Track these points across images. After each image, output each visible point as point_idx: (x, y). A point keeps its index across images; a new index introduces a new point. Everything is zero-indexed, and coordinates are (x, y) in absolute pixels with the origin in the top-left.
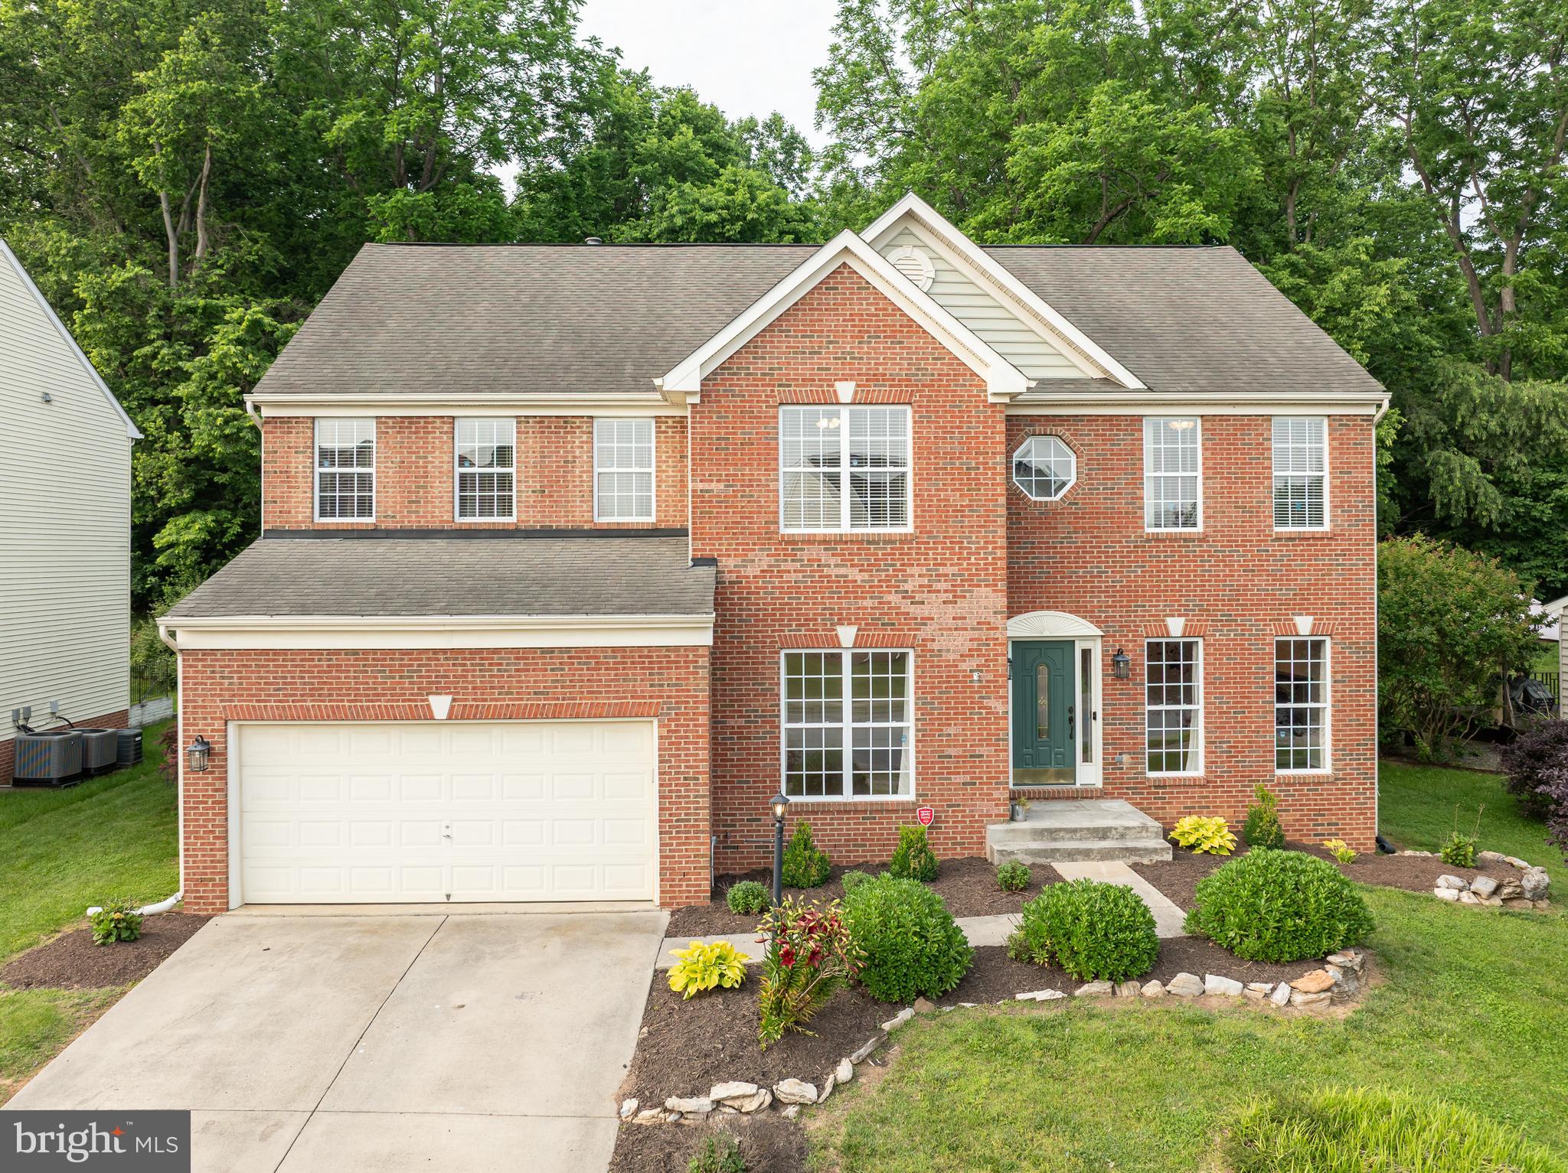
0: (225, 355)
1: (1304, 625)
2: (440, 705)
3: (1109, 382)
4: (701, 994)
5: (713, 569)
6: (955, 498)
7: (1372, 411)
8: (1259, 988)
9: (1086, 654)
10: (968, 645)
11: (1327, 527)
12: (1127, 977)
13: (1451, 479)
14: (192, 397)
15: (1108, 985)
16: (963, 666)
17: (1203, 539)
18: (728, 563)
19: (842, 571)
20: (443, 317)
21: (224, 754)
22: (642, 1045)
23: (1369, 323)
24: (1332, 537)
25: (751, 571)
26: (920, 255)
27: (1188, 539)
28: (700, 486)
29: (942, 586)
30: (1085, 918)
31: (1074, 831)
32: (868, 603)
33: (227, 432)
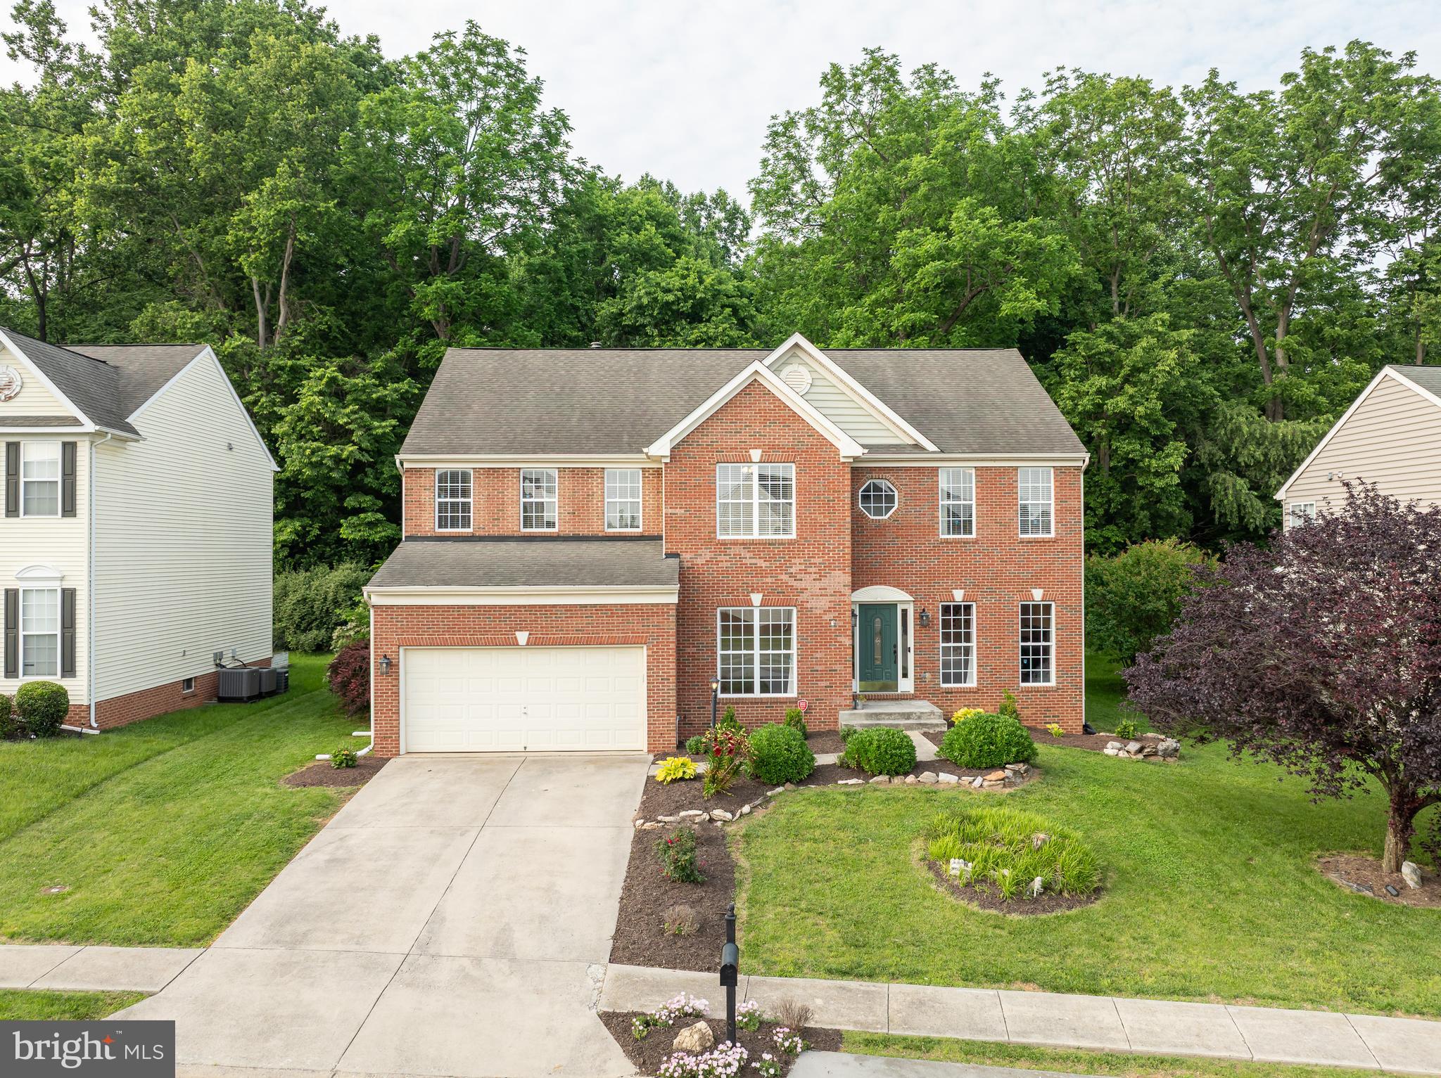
0: (312, 403)
1: (1038, 595)
2: (522, 637)
3: (917, 447)
4: (674, 781)
5: (677, 560)
6: (820, 518)
7: (1080, 464)
8: (966, 779)
9: (905, 612)
10: (828, 605)
11: (1053, 535)
12: (897, 774)
13: (1226, 495)
14: (285, 434)
15: (887, 778)
16: (825, 617)
17: (976, 542)
18: (686, 556)
19: (754, 561)
20: (507, 402)
21: (397, 665)
22: (643, 803)
23: (1161, 380)
24: (1055, 541)
25: (700, 561)
26: (803, 369)
27: (966, 542)
28: (670, 511)
29: (812, 570)
30: (875, 743)
31: (891, 714)
32: (769, 580)
33: (314, 459)
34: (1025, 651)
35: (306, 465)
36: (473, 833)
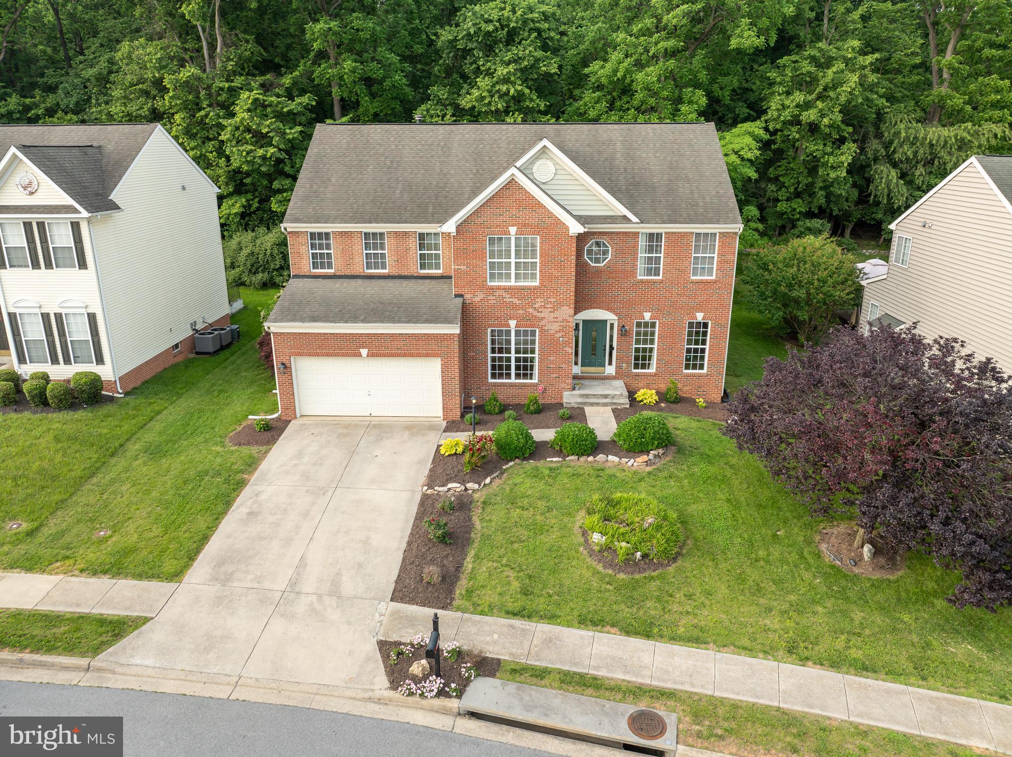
0: (243, 118)
1: (700, 317)
2: (364, 352)
3: (625, 218)
4: (449, 455)
5: (462, 299)
6: (555, 273)
7: (737, 231)
8: (624, 460)
9: (612, 325)
10: (559, 328)
11: (714, 277)
12: (583, 455)
14: (228, 140)
15: (576, 457)
16: (556, 335)
17: (661, 282)
18: (468, 296)
19: (511, 300)
21: (290, 368)
22: (431, 470)
24: (715, 282)
25: (477, 299)
26: (549, 162)
27: (654, 282)
28: (457, 267)
29: (549, 306)
30: (570, 438)
31: (595, 395)
32: (521, 312)
33: (248, 159)
34: (689, 351)
35: (244, 163)
36: (330, 493)
